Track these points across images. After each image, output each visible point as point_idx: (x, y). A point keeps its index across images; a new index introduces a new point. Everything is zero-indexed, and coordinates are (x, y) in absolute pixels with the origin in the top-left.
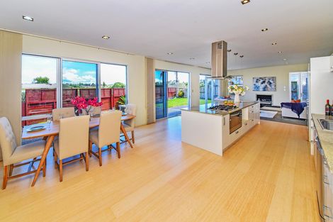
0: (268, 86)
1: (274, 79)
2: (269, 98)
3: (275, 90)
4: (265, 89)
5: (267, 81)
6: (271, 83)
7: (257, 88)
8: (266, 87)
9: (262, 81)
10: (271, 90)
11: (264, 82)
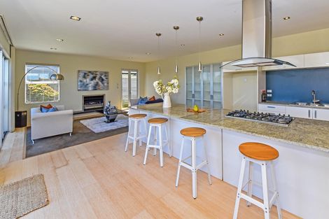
0: (100, 83)
1: (106, 74)
2: (100, 99)
3: (107, 88)
4: (95, 88)
5: (98, 76)
6: (103, 80)
7: (85, 87)
8: (97, 84)
9: (91, 76)
10: (103, 89)
11: (94, 78)
